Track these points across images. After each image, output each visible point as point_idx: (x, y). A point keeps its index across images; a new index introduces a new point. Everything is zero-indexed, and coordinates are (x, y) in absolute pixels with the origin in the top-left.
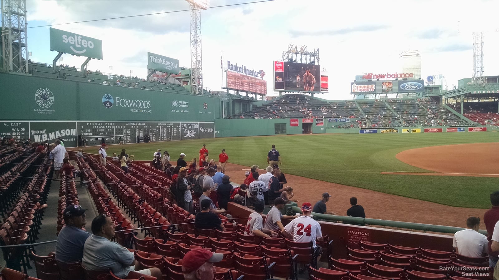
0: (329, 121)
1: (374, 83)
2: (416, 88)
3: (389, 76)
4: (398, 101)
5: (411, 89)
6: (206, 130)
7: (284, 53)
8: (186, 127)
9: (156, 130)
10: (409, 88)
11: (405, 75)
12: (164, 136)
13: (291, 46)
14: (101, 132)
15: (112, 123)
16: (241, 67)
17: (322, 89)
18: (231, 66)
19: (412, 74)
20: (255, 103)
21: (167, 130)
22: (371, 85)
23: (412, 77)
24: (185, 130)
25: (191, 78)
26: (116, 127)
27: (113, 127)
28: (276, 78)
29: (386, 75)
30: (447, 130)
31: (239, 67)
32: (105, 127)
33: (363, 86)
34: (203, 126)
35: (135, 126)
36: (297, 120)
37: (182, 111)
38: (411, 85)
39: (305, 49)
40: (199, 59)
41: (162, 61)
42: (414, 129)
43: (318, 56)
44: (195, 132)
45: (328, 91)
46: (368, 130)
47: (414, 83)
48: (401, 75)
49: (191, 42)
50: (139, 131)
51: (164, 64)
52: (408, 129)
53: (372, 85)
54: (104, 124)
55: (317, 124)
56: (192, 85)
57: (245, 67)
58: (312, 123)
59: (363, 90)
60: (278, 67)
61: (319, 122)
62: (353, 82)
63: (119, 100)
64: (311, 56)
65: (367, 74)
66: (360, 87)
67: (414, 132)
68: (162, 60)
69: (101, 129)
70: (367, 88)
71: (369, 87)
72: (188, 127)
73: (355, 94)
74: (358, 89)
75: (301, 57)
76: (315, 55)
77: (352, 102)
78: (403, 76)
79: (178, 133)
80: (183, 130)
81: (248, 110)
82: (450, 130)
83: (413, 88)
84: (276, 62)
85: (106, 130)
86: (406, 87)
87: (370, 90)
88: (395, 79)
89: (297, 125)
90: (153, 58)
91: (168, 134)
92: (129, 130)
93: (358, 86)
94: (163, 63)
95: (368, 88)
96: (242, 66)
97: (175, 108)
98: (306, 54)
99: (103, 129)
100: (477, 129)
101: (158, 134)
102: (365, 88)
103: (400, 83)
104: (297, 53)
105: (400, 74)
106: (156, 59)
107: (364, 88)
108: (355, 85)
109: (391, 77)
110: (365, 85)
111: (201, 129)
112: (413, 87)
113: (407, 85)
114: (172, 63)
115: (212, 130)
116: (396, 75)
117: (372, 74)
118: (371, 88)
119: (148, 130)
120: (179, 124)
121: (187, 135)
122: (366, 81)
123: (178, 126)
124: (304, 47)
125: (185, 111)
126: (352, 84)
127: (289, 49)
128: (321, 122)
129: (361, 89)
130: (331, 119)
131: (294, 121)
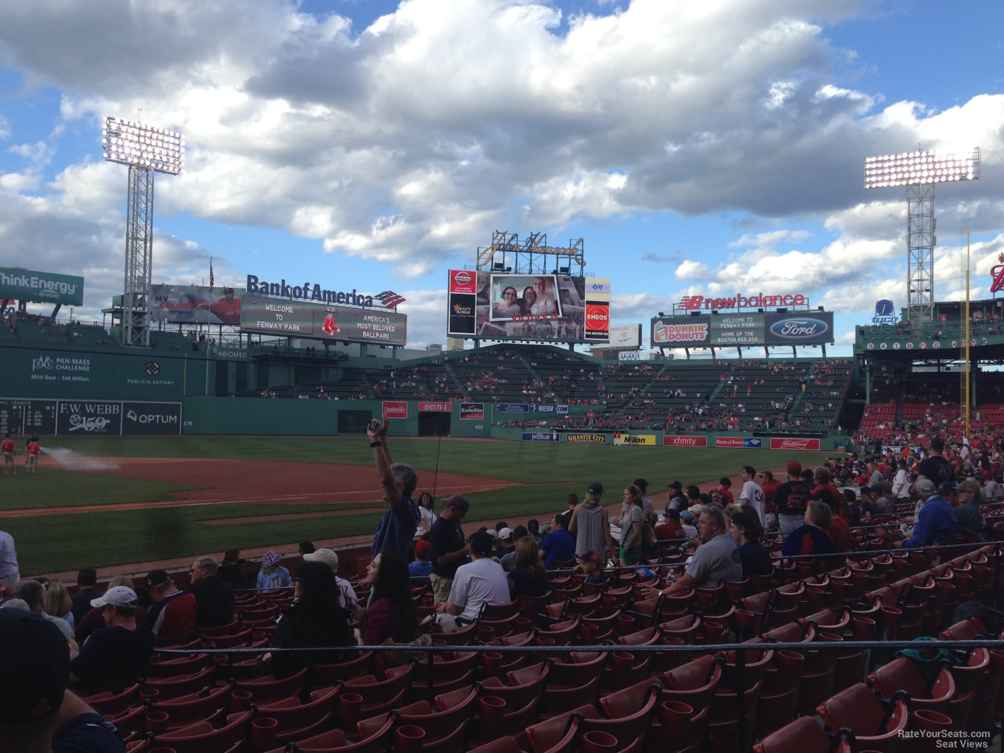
0: (502, 408)
1: (706, 319)
2: (810, 332)
3: (742, 303)
4: (762, 366)
5: (797, 335)
6: (149, 418)
7: (481, 251)
8: (74, 408)
10: (793, 332)
11: (783, 300)
13: (500, 236)
16: (302, 286)
17: (590, 333)
18: (260, 286)
19: (803, 298)
21: (10, 414)
22: (697, 325)
23: (802, 304)
24: (74, 416)
25: (123, 312)
28: (452, 308)
29: (737, 299)
31: (292, 287)
33: (678, 326)
34: (139, 410)
36: (404, 405)
37: (68, 378)
38: (799, 326)
39: (541, 238)
41: (29, 282)
42: (641, 437)
43: (582, 255)
44: (108, 421)
45: (607, 337)
47: (804, 321)
48: (773, 299)
51: (32, 286)
52: (627, 436)
53: (701, 325)
55: (463, 415)
57: (317, 285)
58: (450, 414)
59: (679, 336)
60: (459, 284)
61: (469, 411)
62: (658, 316)
64: (559, 256)
65: (691, 298)
66: (672, 329)
67: (640, 443)
68: (27, 280)
70: (688, 332)
71: (694, 329)
72: (83, 409)
73: (663, 346)
74: (669, 333)
75: (531, 261)
76: (571, 253)
77: (655, 365)
78: (778, 302)
79: (48, 420)
80: (65, 416)
82: (725, 443)
83: (803, 334)
84: (453, 273)
86: (785, 331)
87: (695, 336)
88: (756, 310)
89: (404, 415)
90: (1, 277)
91: (15, 421)
93: (668, 326)
94: (30, 284)
95: (691, 332)
96: (307, 284)
98: (545, 252)
100: (794, 444)
102: (685, 333)
103: (770, 318)
104: (516, 250)
105: (771, 297)
106: (10, 277)
107: (681, 333)
108: (662, 326)
109: (748, 305)
110: (685, 326)
111: (132, 414)
112: (802, 329)
113: (786, 326)
114: (59, 285)
115: (172, 418)
116: (760, 300)
117: (701, 298)
118: (699, 331)
120: (54, 403)
121: (80, 426)
122: (688, 316)
123: (48, 408)
124: (536, 236)
125: (75, 379)
126: (654, 321)
127: (496, 242)
128: (475, 410)
129: (675, 333)
130: (507, 406)
131: (396, 406)
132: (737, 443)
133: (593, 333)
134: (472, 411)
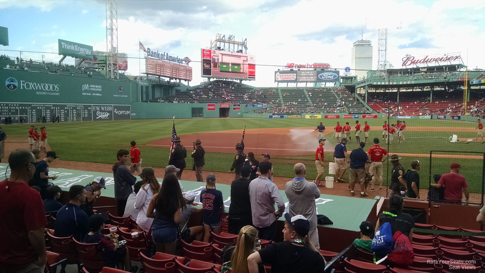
0: (246, 106)
1: (295, 72)
2: (332, 78)
3: (308, 67)
4: (316, 90)
5: (327, 79)
6: (121, 112)
7: (213, 41)
8: (98, 109)
9: (64, 111)
10: (326, 78)
11: (323, 66)
12: (73, 117)
13: (219, 35)
14: (4, 112)
15: (16, 104)
16: (163, 54)
17: (249, 76)
18: (151, 53)
20: (178, 88)
21: (77, 111)
22: (292, 74)
23: (329, 68)
24: (98, 112)
25: (106, 63)
26: (21, 108)
27: (17, 108)
28: (203, 65)
29: (307, 65)
30: (344, 117)
31: (160, 54)
32: (9, 107)
33: (285, 74)
34: (119, 108)
35: (42, 107)
36: (214, 105)
37: (95, 94)
38: (328, 75)
39: (233, 38)
40: (115, 46)
41: (74, 48)
42: (316, 116)
43: (246, 45)
44: (109, 114)
45: (255, 78)
46: (276, 115)
47: (330, 74)
49: (107, 30)
50: (46, 111)
51: (76, 50)
52: (311, 115)
53: (294, 74)
54: (7, 105)
55: (234, 109)
56: (108, 70)
57: (167, 54)
58: (229, 108)
59: (285, 78)
60: (205, 55)
61: (236, 107)
62: (277, 70)
63: (23, 83)
64: (239, 45)
65: (290, 64)
67: (316, 118)
68: (74, 47)
69: (4, 109)
71: (291, 75)
72: (100, 109)
73: (279, 82)
74: (282, 77)
75: (229, 46)
76: (243, 44)
77: (275, 89)
78: (321, 67)
79: (89, 114)
80: (95, 112)
81: (170, 95)
82: (346, 117)
83: (330, 78)
84: (204, 50)
85: (10, 110)
86: (323, 77)
88: (313, 69)
89: (214, 109)
90: (64, 45)
91: (78, 115)
92: (34, 110)
93: (281, 74)
94: (75, 49)
95: (290, 77)
96: (164, 53)
97: (86, 91)
98: (234, 43)
99: (6, 109)
100: (369, 116)
101: (66, 115)
102: (288, 77)
103: (319, 73)
104: (224, 42)
105: (319, 65)
106: (68, 45)
107: (286, 77)
108: (279, 74)
109: (311, 67)
110: (288, 74)
111: (116, 111)
112: (329, 77)
113: (324, 75)
114: (85, 50)
115: (128, 112)
116: (315, 66)
117: (294, 64)
118: (293, 77)
119: (56, 111)
120: (90, 106)
121: (100, 116)
122: (289, 71)
123: (89, 108)
124: (231, 36)
125: (97, 94)
126: (276, 72)
127: (217, 38)
128: (238, 107)
129: (284, 77)
130: (248, 105)
131: (212, 105)
132: (350, 117)
133: (251, 76)
134: (237, 107)
